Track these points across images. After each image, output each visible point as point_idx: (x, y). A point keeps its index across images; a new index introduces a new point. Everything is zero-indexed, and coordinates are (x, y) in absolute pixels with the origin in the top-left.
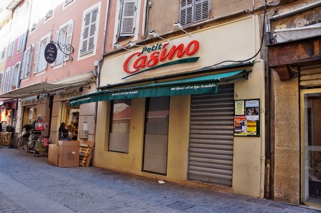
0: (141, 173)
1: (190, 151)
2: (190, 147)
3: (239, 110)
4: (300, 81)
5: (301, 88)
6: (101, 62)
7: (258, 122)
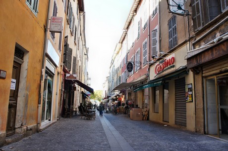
0: (162, 122)
1: (175, 110)
2: (176, 108)
3: (187, 90)
4: (202, 74)
5: (203, 77)
6: (149, 69)
7: (192, 95)
